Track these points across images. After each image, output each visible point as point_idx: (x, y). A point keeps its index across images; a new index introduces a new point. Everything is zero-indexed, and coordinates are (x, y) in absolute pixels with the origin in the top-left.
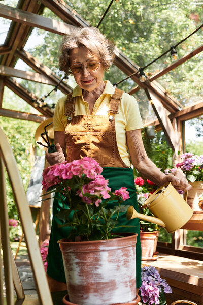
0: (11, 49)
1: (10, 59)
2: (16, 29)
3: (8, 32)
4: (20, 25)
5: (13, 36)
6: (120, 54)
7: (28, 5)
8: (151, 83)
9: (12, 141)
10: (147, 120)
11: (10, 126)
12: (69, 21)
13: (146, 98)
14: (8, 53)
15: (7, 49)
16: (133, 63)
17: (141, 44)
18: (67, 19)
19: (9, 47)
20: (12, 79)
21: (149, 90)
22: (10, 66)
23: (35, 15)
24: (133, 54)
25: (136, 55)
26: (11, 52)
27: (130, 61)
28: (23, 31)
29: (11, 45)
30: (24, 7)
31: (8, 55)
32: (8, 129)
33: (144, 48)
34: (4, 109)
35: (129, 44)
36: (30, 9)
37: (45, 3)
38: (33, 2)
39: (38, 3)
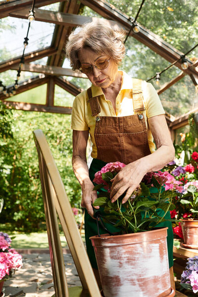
0: (57, 49)
1: (57, 59)
2: (60, 30)
3: (54, 33)
4: (63, 27)
5: (58, 37)
6: (162, 43)
7: (69, 6)
8: (196, 68)
9: (67, 135)
10: (194, 106)
11: (65, 120)
12: (108, 16)
13: (192, 84)
14: (55, 53)
15: (54, 50)
16: (176, 50)
17: (184, 29)
18: (106, 15)
19: (56, 49)
20: (62, 78)
21: (194, 76)
22: (58, 66)
23: (75, 16)
24: (177, 40)
25: (180, 41)
26: (58, 53)
27: (173, 48)
28: (66, 31)
29: (57, 46)
30: (65, 9)
31: (56, 55)
32: (63, 123)
33: (188, 32)
34: (56, 107)
35: (173, 29)
36: (71, 10)
37: (84, 2)
38: (73, 3)
39: (78, 3)
